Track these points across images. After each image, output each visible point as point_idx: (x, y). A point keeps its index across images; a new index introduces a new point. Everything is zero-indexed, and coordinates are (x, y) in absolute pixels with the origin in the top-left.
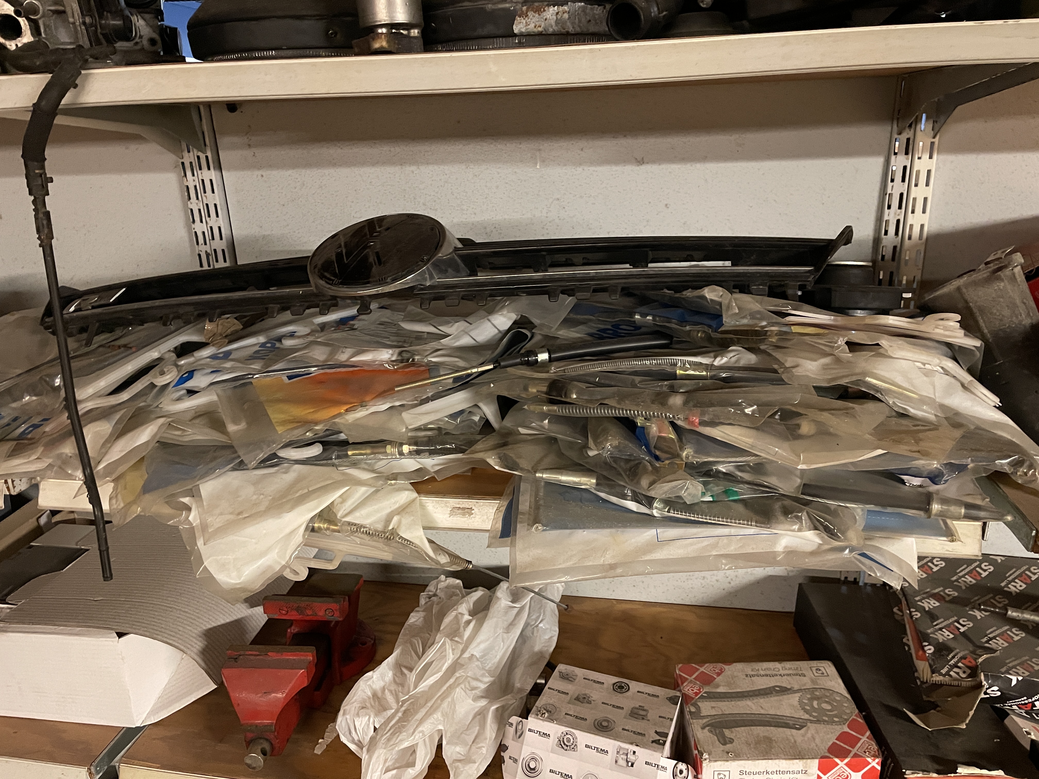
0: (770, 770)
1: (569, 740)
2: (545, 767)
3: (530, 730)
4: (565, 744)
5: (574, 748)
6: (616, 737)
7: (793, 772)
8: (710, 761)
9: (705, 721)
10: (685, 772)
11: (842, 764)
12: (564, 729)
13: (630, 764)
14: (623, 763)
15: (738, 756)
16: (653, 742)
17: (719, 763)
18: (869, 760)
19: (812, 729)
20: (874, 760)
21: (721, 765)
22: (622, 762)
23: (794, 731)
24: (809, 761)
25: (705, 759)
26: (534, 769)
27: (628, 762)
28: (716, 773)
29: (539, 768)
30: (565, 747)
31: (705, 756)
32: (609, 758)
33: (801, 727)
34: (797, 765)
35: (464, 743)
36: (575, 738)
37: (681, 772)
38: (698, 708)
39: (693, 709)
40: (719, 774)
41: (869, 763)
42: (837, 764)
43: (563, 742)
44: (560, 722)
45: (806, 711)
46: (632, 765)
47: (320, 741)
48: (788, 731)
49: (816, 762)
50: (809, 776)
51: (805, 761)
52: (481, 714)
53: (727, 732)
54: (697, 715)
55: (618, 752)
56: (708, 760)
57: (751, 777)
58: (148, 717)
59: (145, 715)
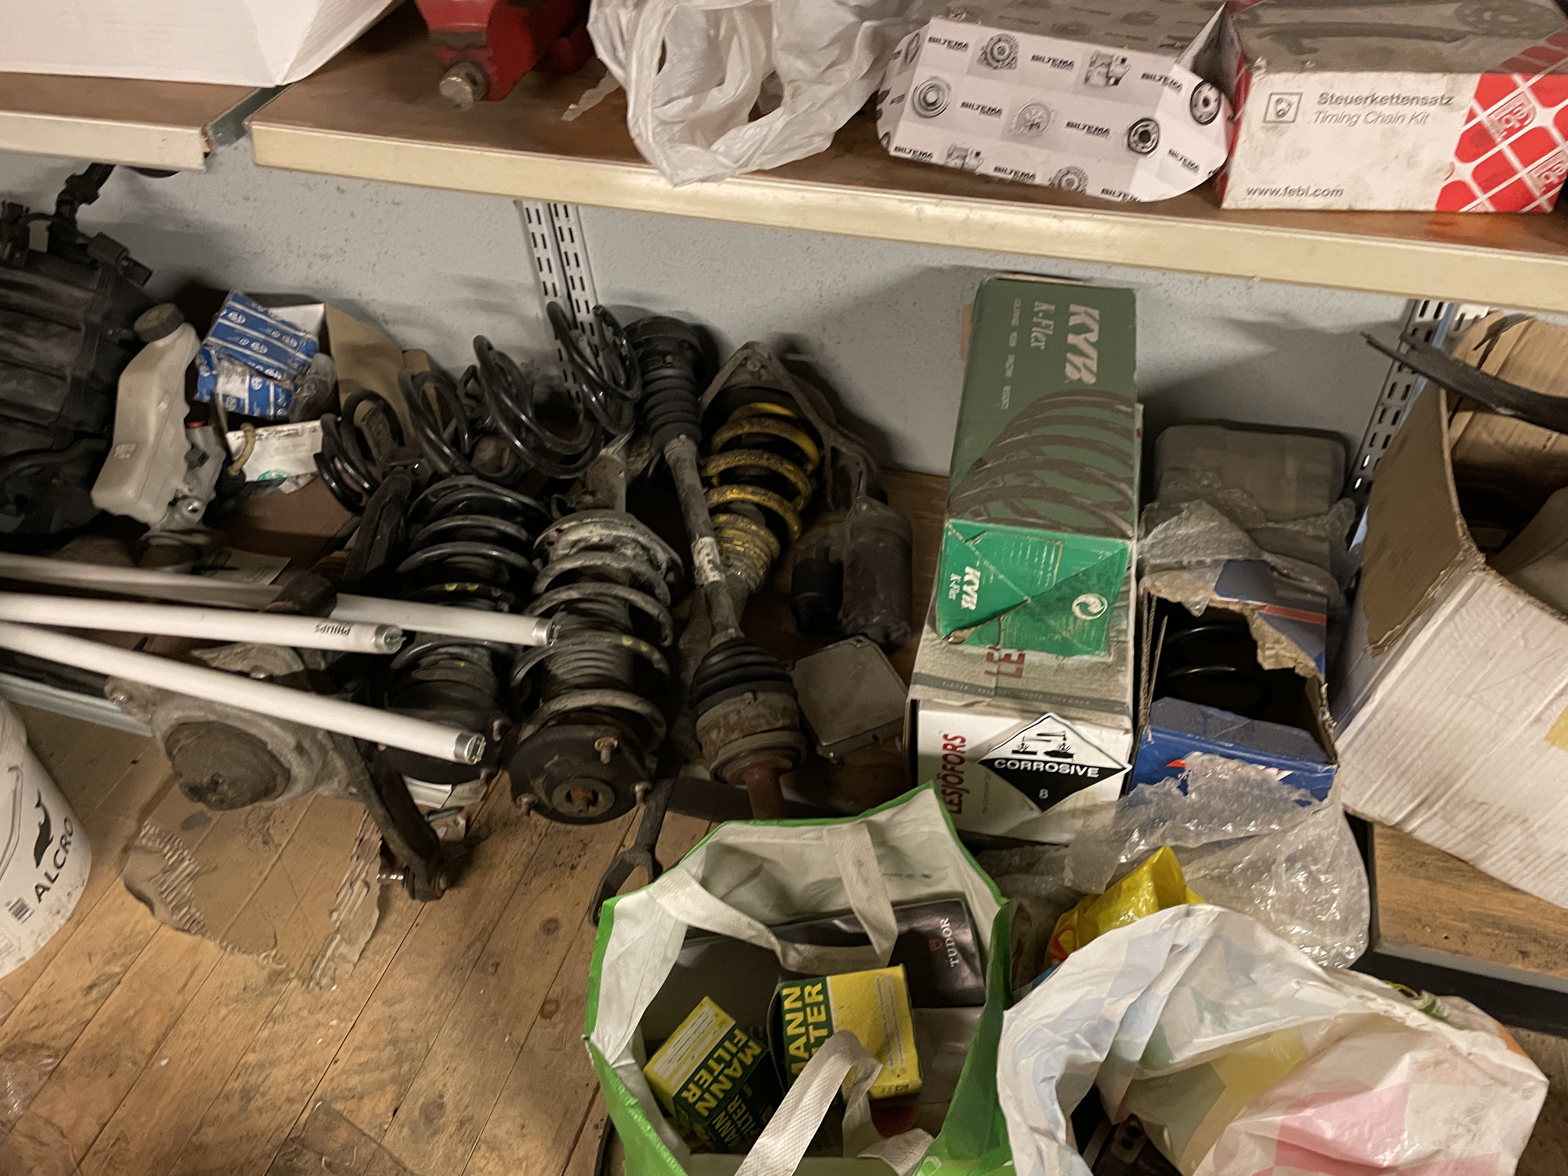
0: (1379, 94)
1: (1002, 51)
2: (954, 100)
3: (931, 40)
4: (993, 58)
5: (1010, 62)
6: (1092, 40)
7: (1425, 101)
8: (1267, 72)
9: (1263, 30)
10: (1213, 106)
11: (1524, 86)
12: (995, 32)
13: (1112, 81)
14: (1100, 81)
15: (1321, 67)
16: (1162, 46)
17: (1284, 76)
19: (1475, 42)
21: (1287, 81)
22: (1097, 79)
23: (1439, 45)
24: (1461, 77)
25: (1259, 68)
26: (934, 104)
27: (1108, 78)
28: (1275, 98)
29: (945, 99)
30: (995, 64)
31: (1261, 62)
32: (1072, 76)
33: (1456, 39)
34: (1436, 84)
35: (814, 65)
36: (1014, 46)
37: (1206, 102)
38: (1257, 17)
39: (1244, 17)
40: (1279, 101)
42: (1515, 87)
43: (992, 54)
44: (987, 23)
45: (1468, 23)
46: (1116, 82)
47: (572, 106)
48: (1426, 44)
49: (1476, 79)
50: (1452, 110)
51: (1453, 75)
52: (844, 40)
53: (1307, 43)
54: (1253, 22)
55: (1092, 64)
56: (1263, 70)
57: (1340, 109)
58: (292, 68)
59: (287, 66)
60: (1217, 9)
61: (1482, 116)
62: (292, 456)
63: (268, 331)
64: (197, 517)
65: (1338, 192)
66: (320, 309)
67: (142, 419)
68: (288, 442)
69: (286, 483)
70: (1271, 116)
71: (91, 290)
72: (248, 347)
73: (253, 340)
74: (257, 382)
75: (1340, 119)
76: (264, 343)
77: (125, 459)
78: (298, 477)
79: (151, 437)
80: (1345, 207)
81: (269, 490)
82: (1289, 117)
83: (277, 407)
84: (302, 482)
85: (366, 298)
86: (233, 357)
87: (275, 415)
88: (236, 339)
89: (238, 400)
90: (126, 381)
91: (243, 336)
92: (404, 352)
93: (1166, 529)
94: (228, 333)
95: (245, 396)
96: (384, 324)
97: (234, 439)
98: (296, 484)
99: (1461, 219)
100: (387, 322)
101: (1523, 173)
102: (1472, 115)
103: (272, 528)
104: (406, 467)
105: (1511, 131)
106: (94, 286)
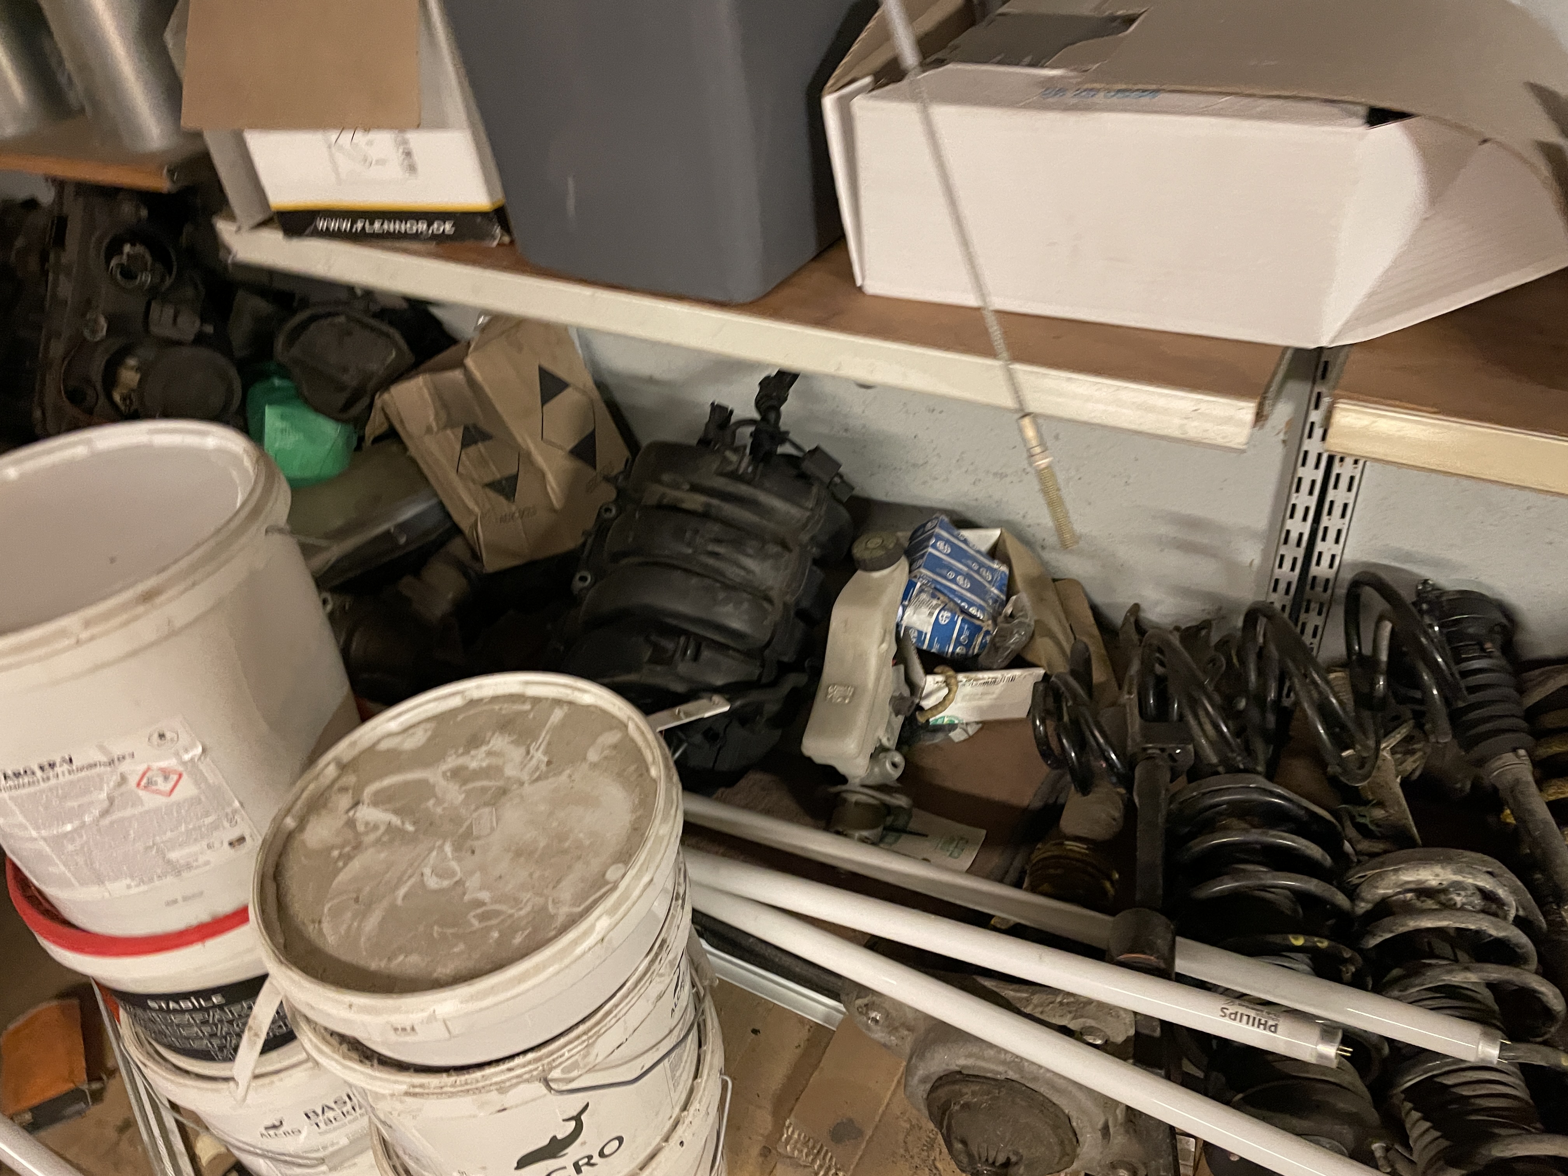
62: (975, 703)
63: (969, 562)
64: (896, 774)
66: (997, 533)
67: (861, 658)
68: (980, 689)
69: (958, 730)
71: (806, 509)
72: (953, 581)
73: (958, 573)
74: (945, 617)
76: (967, 576)
77: (842, 704)
78: (967, 724)
79: (870, 681)
81: (939, 738)
83: (958, 643)
84: (971, 730)
86: (937, 591)
87: (953, 652)
88: (944, 572)
89: (920, 633)
90: (840, 615)
91: (950, 568)
92: (1054, 580)
94: (936, 565)
95: (928, 629)
97: (931, 682)
98: (966, 731)
103: (949, 784)
106: (810, 504)
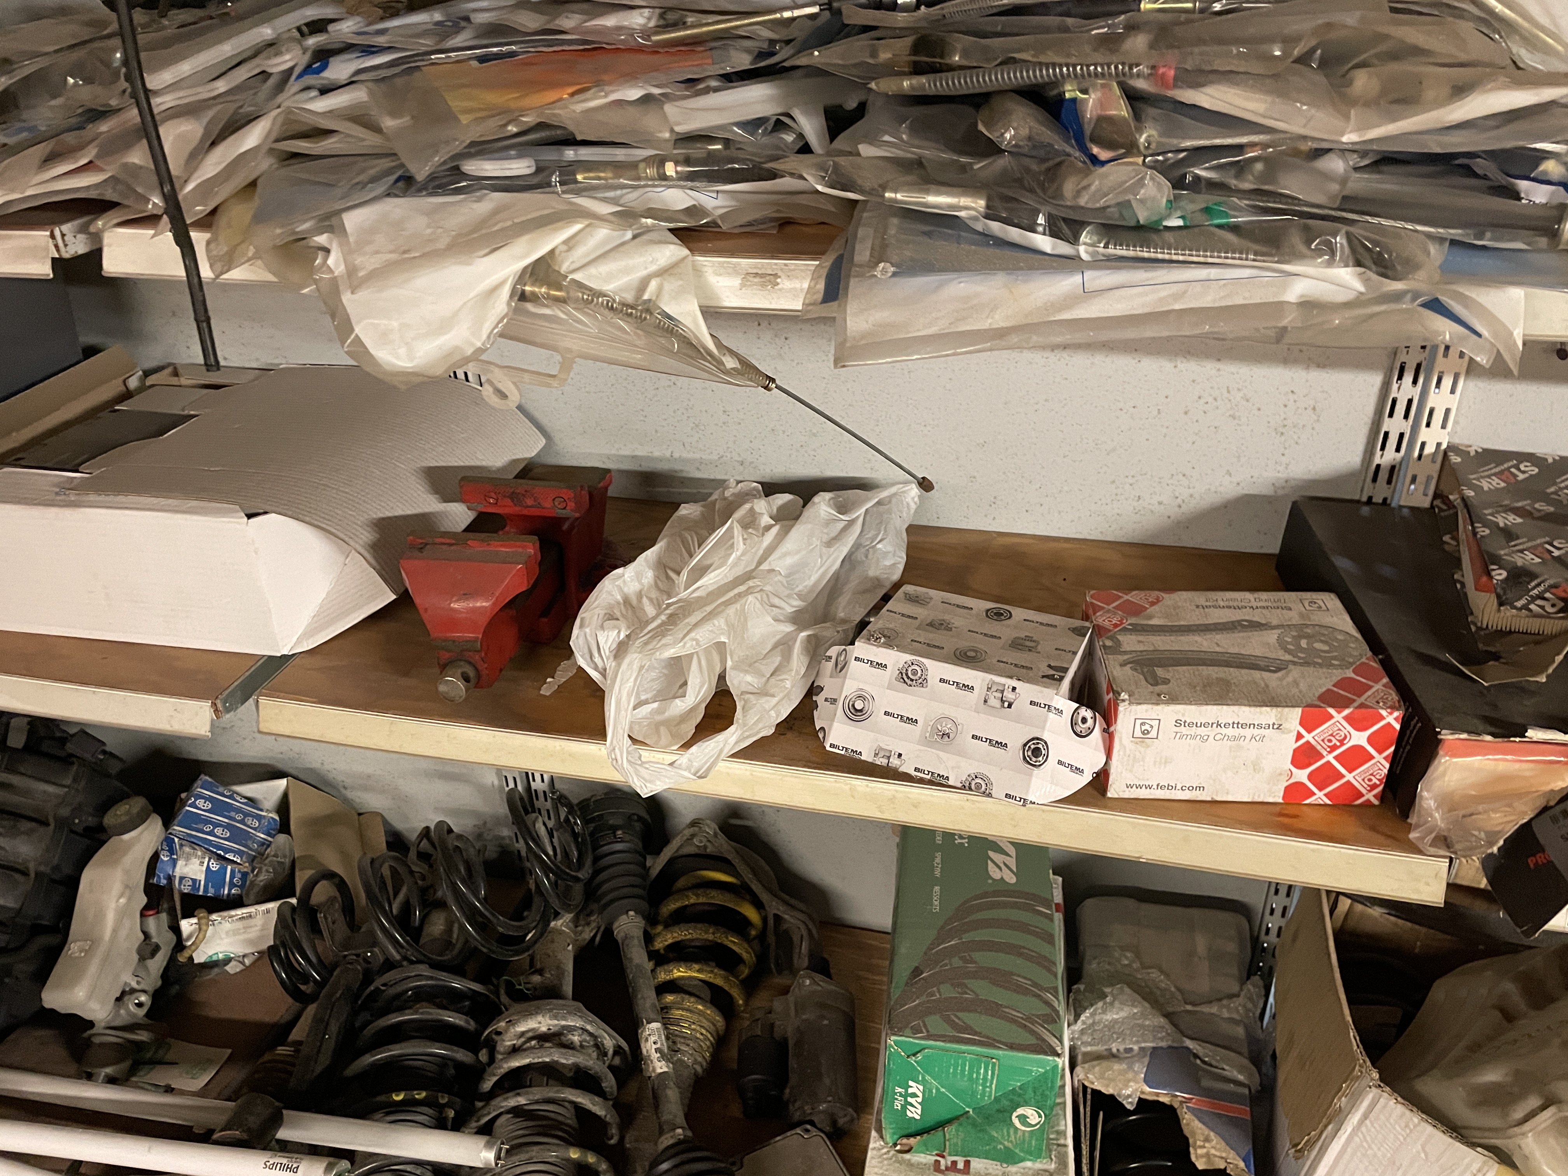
0: (1223, 721)
1: (915, 672)
2: (878, 708)
3: (857, 659)
4: (908, 678)
5: (923, 682)
6: (987, 670)
7: (1260, 726)
8: (1130, 703)
9: (1126, 657)
10: (1090, 722)
11: (1338, 717)
12: (909, 657)
13: (1006, 704)
14: (998, 704)
15: (1173, 699)
16: (1043, 677)
17: (1144, 707)
18: (1384, 713)
19: (1295, 672)
20: (1391, 714)
21: (1147, 711)
22: (994, 702)
23: (1266, 675)
24: (1287, 710)
25: (1123, 701)
26: (861, 711)
27: (1003, 701)
28: (1138, 722)
29: (870, 707)
30: (909, 682)
31: (1124, 696)
32: (974, 697)
33: (1278, 670)
34: (1268, 715)
35: (759, 674)
36: (924, 669)
37: (1084, 720)
38: (1118, 643)
39: (1109, 643)
40: (1142, 724)
41: (1383, 718)
42: (1331, 717)
43: (907, 675)
44: (902, 649)
45: (1288, 651)
46: (1010, 706)
47: (549, 680)
48: (1257, 674)
49: (1298, 711)
50: (1283, 733)
51: (1279, 709)
52: (784, 645)
53: (1160, 672)
54: (1116, 649)
55: (989, 689)
56: (1127, 703)
57: (1193, 730)
58: (299, 641)
59: (295, 639)
60: (1085, 636)
61: (1308, 737)
62: (242, 937)
63: (233, 814)
64: (142, 1012)
65: (1201, 788)
66: (283, 783)
67: (100, 916)
68: (240, 925)
69: (233, 963)
70: (1138, 733)
71: (64, 786)
72: (211, 833)
73: (216, 825)
74: (215, 866)
75: (1193, 737)
76: (228, 827)
77: (79, 958)
78: (244, 956)
79: (108, 934)
80: (1209, 799)
81: (216, 970)
82: (1153, 734)
83: (232, 885)
84: (247, 962)
85: (327, 767)
86: (194, 843)
87: (229, 894)
88: (200, 826)
89: (194, 880)
90: (88, 876)
91: (207, 822)
92: (360, 814)
93: (1092, 1015)
94: (195, 821)
95: (202, 877)
96: (342, 790)
97: (187, 926)
98: (243, 963)
99: (1305, 808)
100: (345, 788)
101: (1349, 777)
102: (1299, 736)
103: (213, 1014)
104: (358, 955)
105: (1333, 748)
106: (68, 781)
